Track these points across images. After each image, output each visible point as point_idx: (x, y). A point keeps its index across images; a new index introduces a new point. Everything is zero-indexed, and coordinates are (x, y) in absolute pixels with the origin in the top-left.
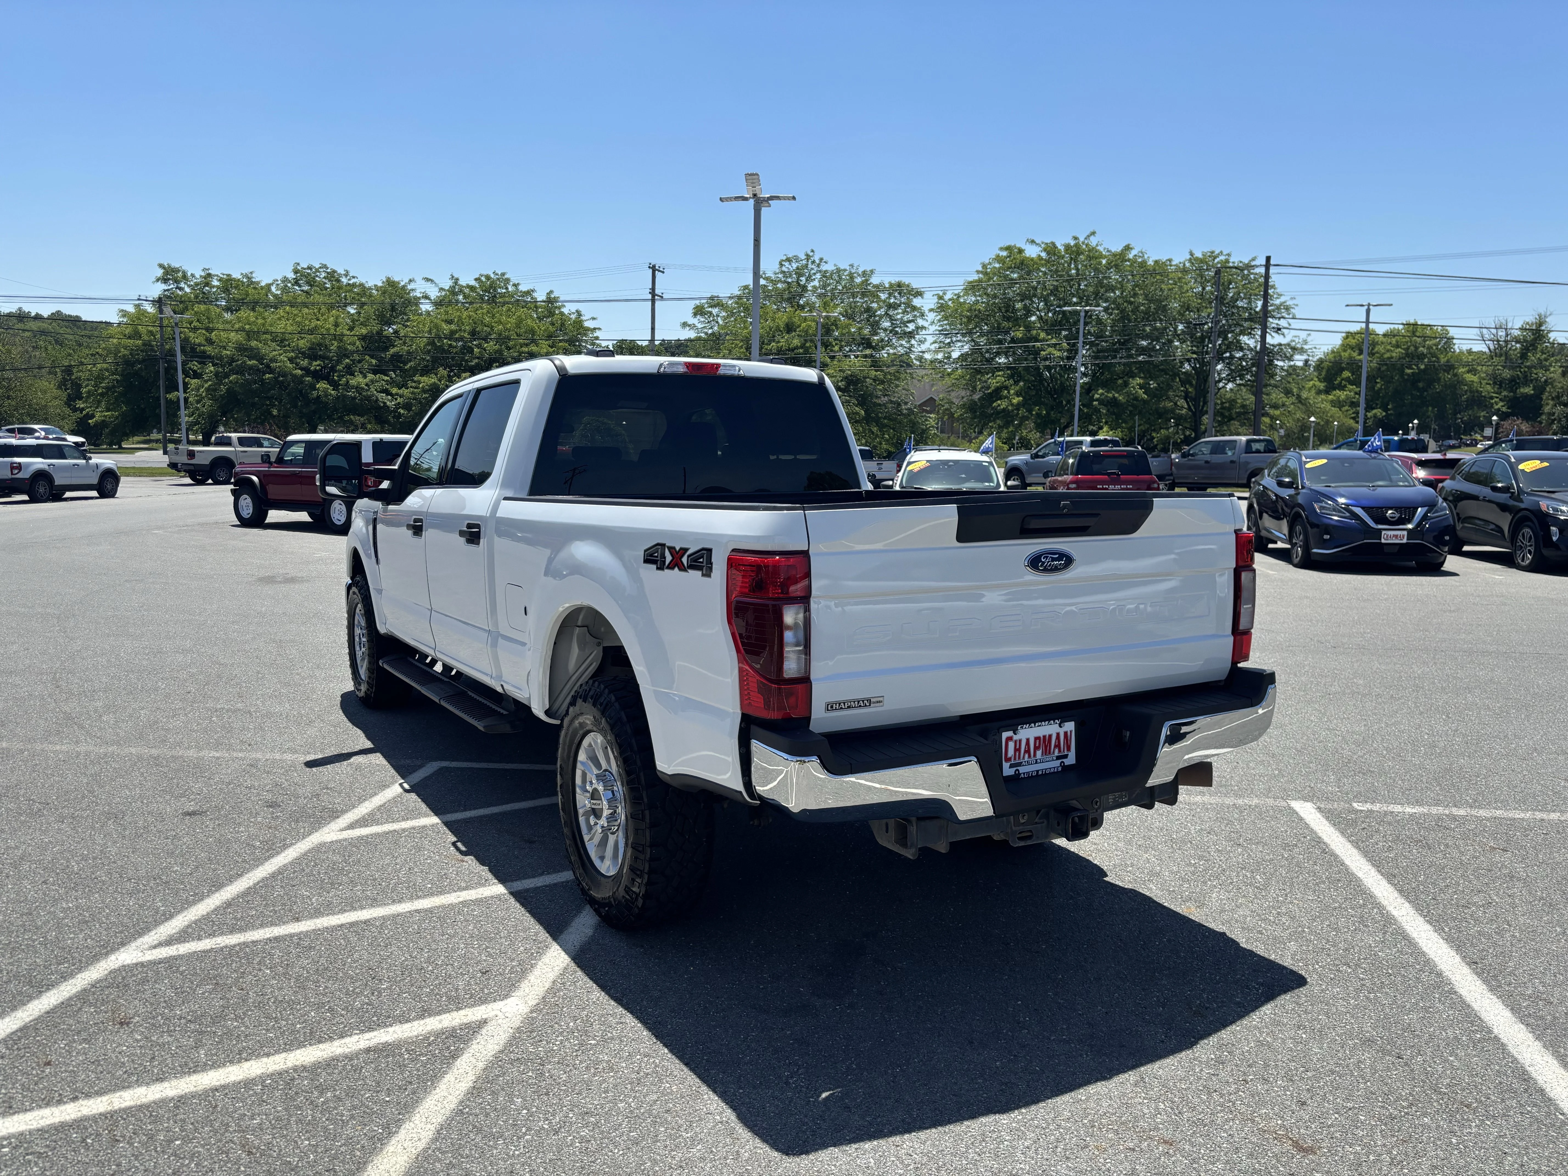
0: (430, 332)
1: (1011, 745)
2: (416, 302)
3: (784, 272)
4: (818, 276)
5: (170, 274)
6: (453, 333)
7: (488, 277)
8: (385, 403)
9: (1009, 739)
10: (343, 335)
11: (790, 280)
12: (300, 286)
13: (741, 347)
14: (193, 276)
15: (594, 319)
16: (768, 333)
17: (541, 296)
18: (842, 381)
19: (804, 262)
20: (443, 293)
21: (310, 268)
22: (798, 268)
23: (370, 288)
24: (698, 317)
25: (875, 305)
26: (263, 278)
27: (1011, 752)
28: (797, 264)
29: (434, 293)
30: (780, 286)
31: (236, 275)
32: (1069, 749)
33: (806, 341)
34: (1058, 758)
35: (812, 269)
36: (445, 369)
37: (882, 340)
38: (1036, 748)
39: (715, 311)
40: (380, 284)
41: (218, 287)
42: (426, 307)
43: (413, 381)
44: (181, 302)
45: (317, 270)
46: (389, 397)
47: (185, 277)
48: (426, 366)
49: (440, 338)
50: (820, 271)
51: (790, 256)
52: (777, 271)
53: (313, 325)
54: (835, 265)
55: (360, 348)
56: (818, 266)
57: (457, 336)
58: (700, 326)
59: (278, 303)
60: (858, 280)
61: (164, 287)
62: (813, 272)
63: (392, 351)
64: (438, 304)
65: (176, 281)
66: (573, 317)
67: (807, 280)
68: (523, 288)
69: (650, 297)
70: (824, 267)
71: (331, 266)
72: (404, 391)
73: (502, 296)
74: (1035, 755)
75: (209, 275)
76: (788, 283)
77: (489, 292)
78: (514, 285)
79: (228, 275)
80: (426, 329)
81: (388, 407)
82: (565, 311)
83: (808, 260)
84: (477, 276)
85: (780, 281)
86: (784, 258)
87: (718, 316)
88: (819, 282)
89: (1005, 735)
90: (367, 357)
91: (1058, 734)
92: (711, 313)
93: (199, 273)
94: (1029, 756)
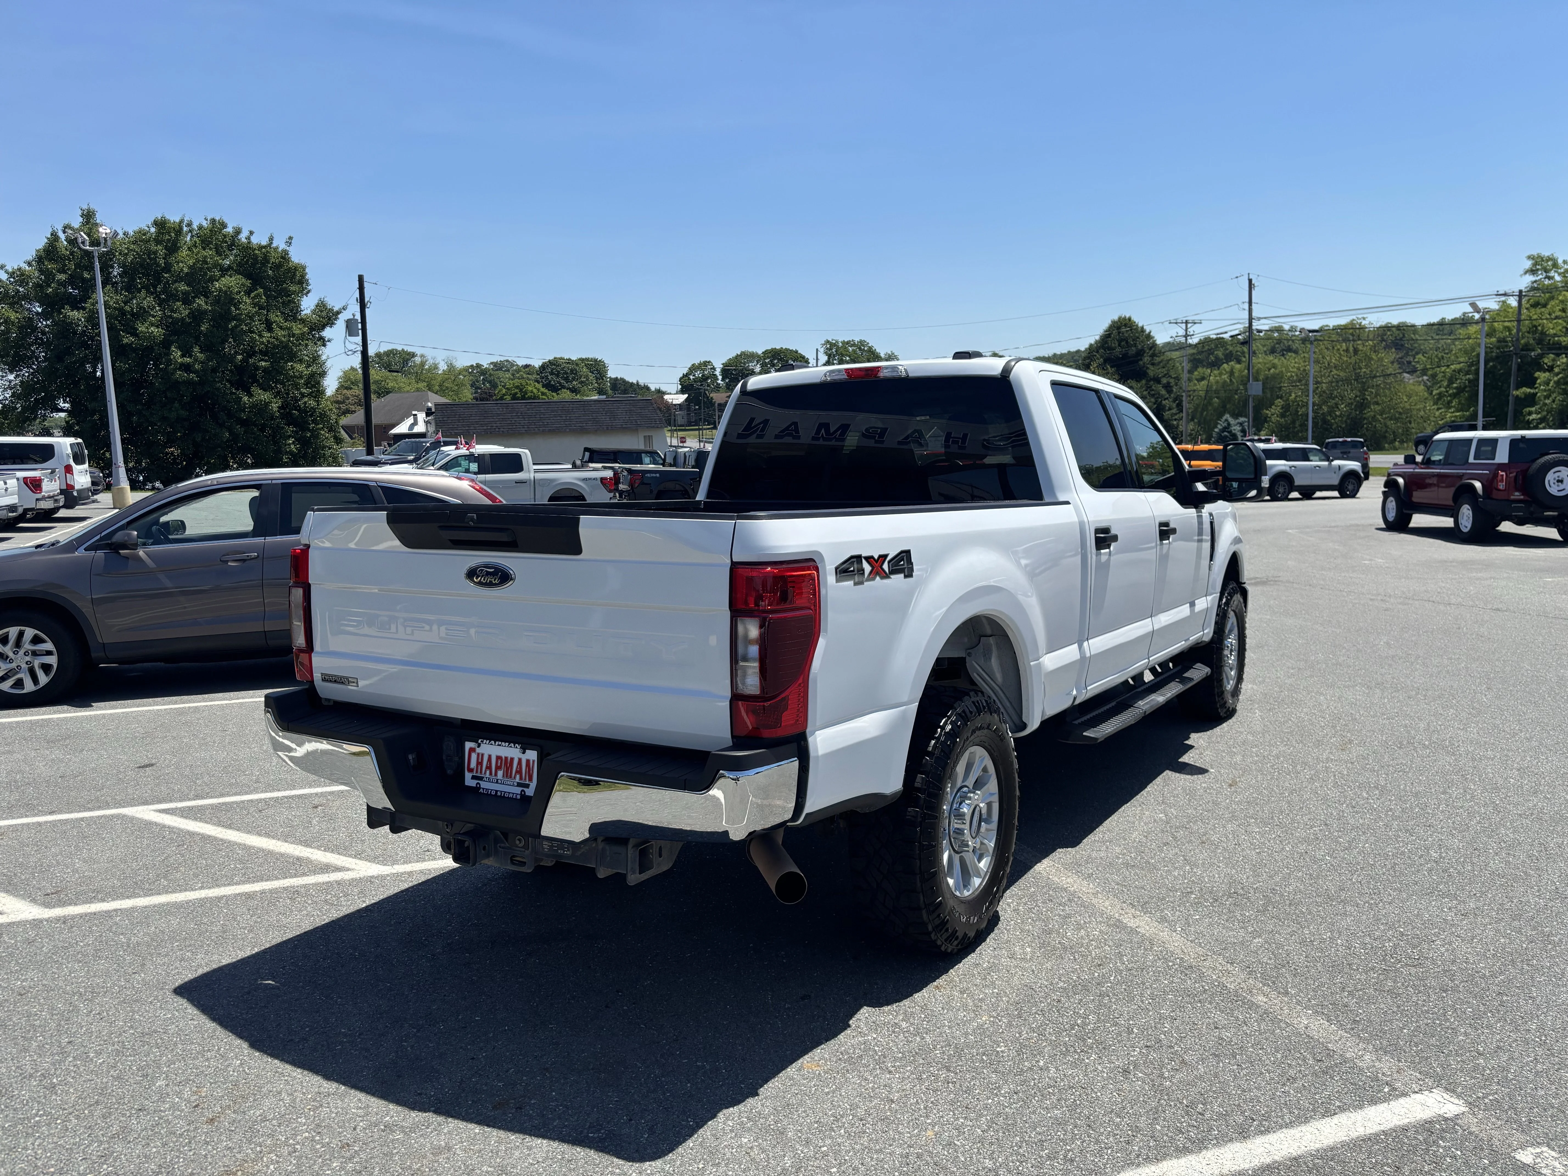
1: (474, 756)
5: (1540, 264)
9: (472, 750)
27: (473, 764)
32: (531, 779)
34: (519, 785)
38: (498, 768)
44: (1548, 292)
47: (1556, 264)
61: (1530, 278)
65: (1546, 270)
74: (496, 775)
89: (468, 745)
91: (520, 760)
94: (491, 774)
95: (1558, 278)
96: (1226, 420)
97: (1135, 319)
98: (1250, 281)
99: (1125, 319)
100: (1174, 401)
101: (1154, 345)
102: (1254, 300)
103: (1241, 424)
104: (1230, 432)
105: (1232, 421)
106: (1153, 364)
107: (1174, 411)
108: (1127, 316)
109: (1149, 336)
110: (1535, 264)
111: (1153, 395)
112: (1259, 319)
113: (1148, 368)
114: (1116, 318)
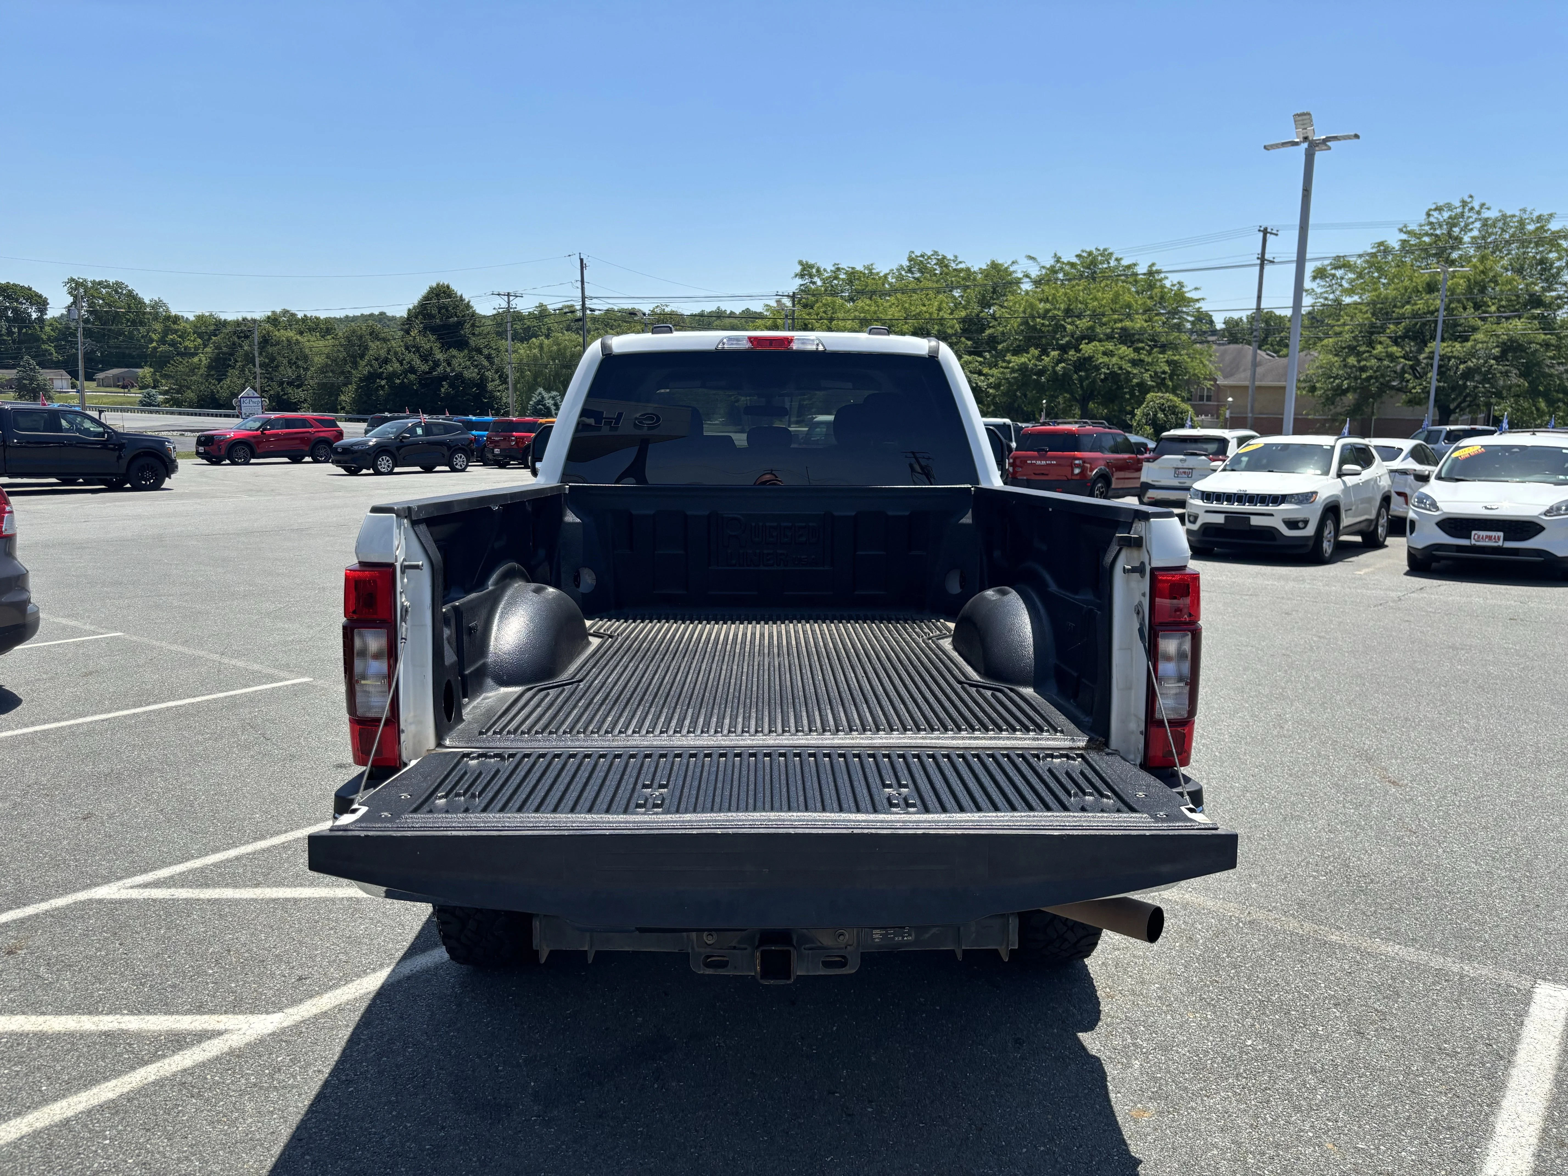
0: (1024, 312)
2: (1018, 282)
3: (1431, 223)
4: (1478, 225)
5: (806, 270)
6: (1047, 311)
7: (1090, 254)
8: (977, 384)
10: (942, 319)
11: (1438, 232)
12: (912, 273)
13: (1366, 312)
14: (825, 270)
15: (1196, 289)
16: (1403, 295)
17: (1142, 269)
18: (1497, 346)
19: (1459, 210)
20: (1044, 271)
21: (922, 256)
22: (1450, 217)
23: (975, 272)
24: (1318, 281)
25: (1553, 255)
26: (882, 268)
28: (1450, 213)
29: (1035, 272)
30: (1426, 239)
31: (859, 268)
33: (1451, 302)
35: (1469, 217)
36: (1036, 349)
37: (1559, 297)
39: (1339, 273)
40: (984, 267)
41: (843, 280)
42: (1027, 286)
43: (1004, 361)
44: (814, 295)
45: (929, 258)
46: (982, 378)
47: (818, 271)
48: (1019, 346)
49: (1033, 318)
50: (1480, 219)
51: (1441, 203)
52: (1423, 222)
53: (918, 311)
54: (1500, 211)
55: (959, 330)
56: (1479, 213)
57: (1050, 314)
58: (1319, 290)
59: (894, 290)
60: (1531, 227)
61: (799, 281)
62: (1471, 220)
63: (988, 332)
64: (1037, 282)
65: (811, 276)
66: (1175, 288)
67: (1462, 230)
68: (1125, 263)
69: (1259, 262)
70: (1486, 214)
71: (941, 252)
72: (994, 371)
73: (1103, 271)
75: (838, 269)
76: (1437, 236)
77: (1089, 268)
78: (1117, 259)
79: (853, 268)
80: (1021, 309)
81: (980, 387)
82: (1168, 283)
83: (1464, 207)
84: (1079, 252)
85: (1427, 234)
86: (1433, 207)
87: (1342, 278)
88: (1480, 231)
90: (963, 339)
92: (1334, 276)
93: (830, 268)
95: (819, 283)
96: (540, 394)
97: (453, 287)
98: (582, 260)
99: (443, 286)
100: (496, 372)
101: (474, 314)
102: (585, 280)
103: (553, 398)
104: (544, 405)
105: (546, 395)
106: (474, 334)
107: (497, 382)
108: (446, 284)
109: (468, 306)
110: (804, 269)
111: (476, 366)
112: (591, 298)
113: (469, 338)
114: (434, 285)
